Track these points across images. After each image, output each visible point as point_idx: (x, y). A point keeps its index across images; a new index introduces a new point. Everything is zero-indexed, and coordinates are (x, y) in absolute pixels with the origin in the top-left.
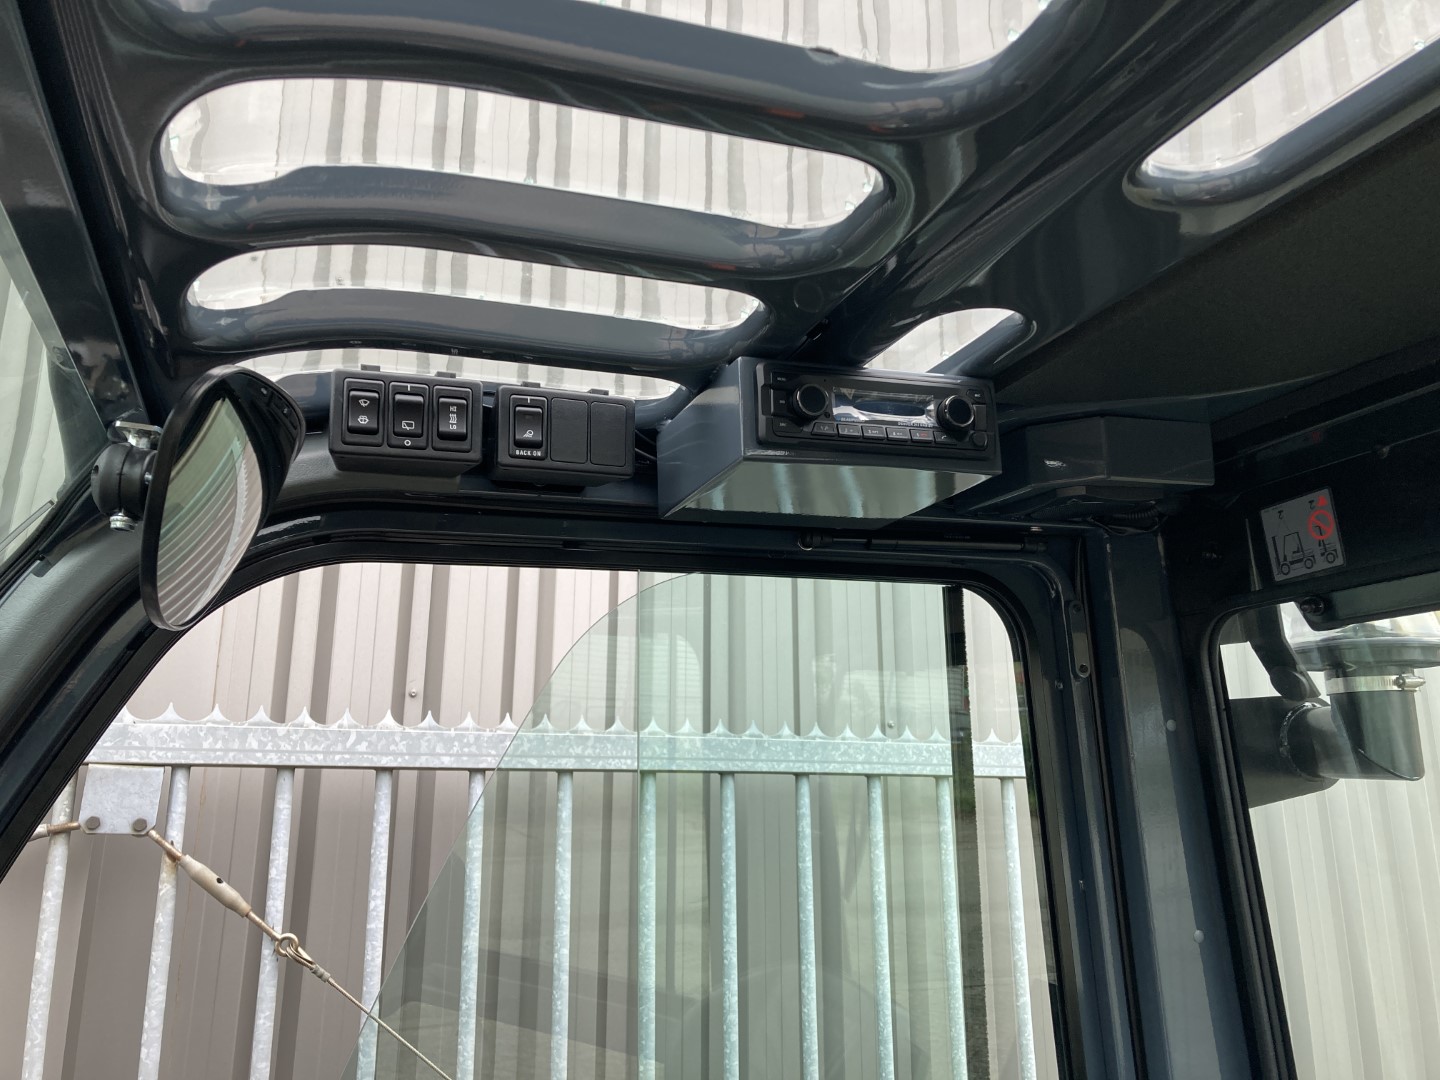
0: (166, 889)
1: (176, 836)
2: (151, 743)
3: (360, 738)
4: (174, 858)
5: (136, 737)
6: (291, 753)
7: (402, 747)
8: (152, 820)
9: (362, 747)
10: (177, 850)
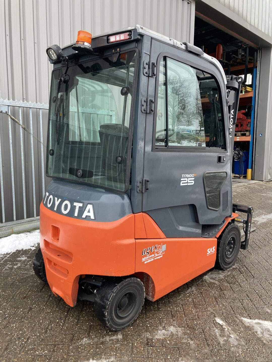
0: (10, 119)
1: (10, 113)
2: (6, 103)
3: (28, 104)
4: (10, 116)
5: (5, 102)
6: (21, 105)
7: (33, 105)
8: (8, 112)
9: (28, 105)
10: (10, 115)
